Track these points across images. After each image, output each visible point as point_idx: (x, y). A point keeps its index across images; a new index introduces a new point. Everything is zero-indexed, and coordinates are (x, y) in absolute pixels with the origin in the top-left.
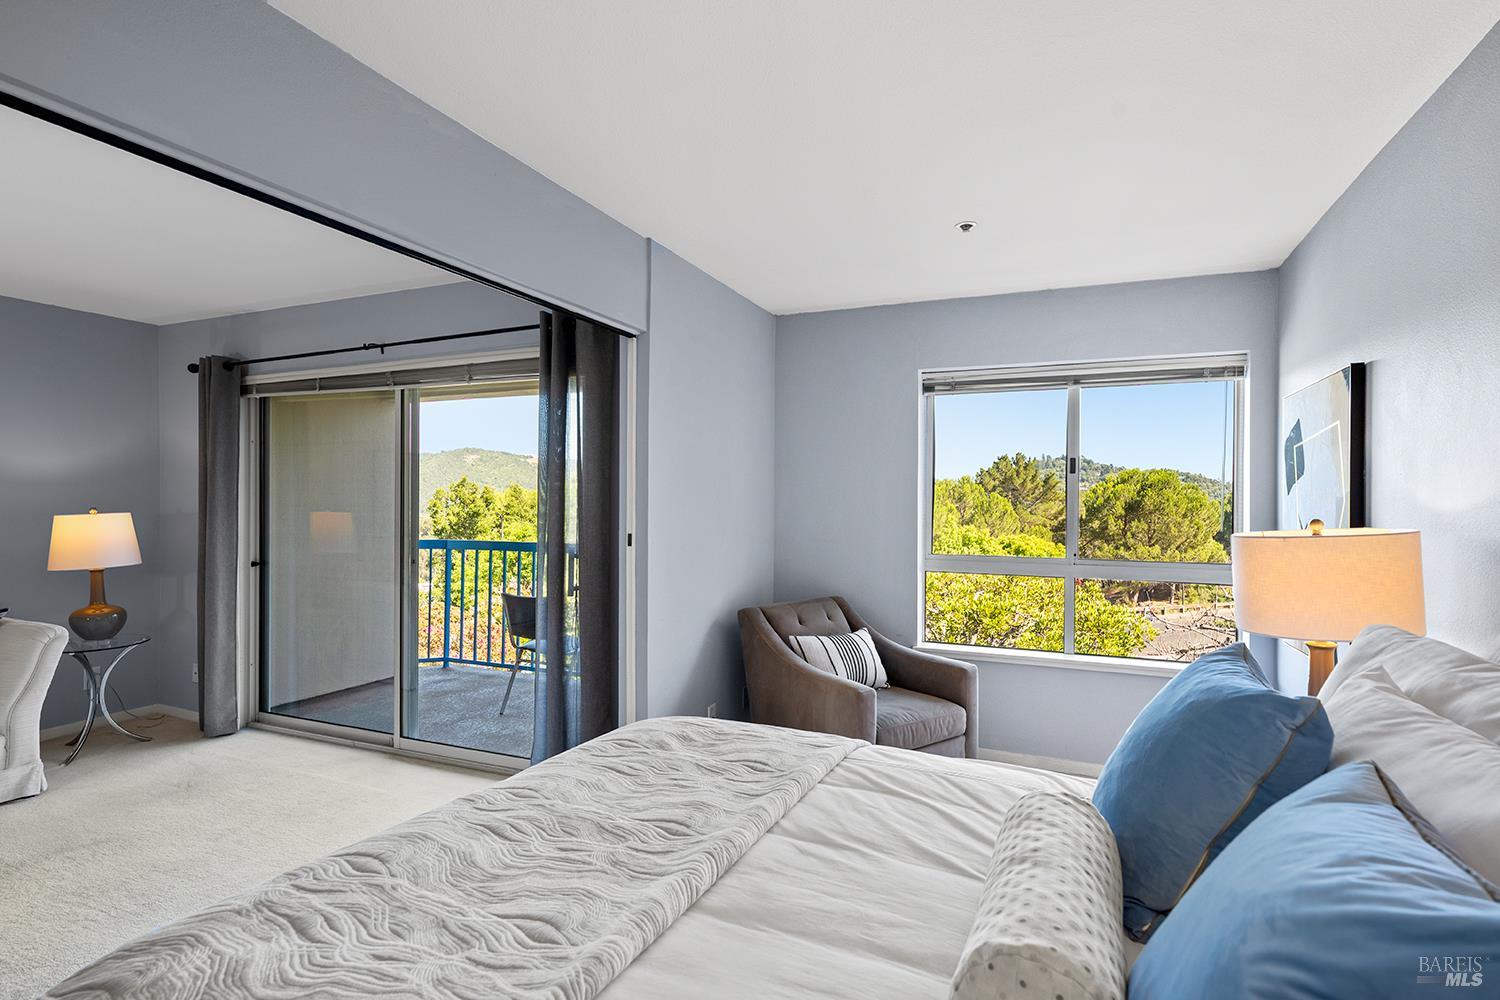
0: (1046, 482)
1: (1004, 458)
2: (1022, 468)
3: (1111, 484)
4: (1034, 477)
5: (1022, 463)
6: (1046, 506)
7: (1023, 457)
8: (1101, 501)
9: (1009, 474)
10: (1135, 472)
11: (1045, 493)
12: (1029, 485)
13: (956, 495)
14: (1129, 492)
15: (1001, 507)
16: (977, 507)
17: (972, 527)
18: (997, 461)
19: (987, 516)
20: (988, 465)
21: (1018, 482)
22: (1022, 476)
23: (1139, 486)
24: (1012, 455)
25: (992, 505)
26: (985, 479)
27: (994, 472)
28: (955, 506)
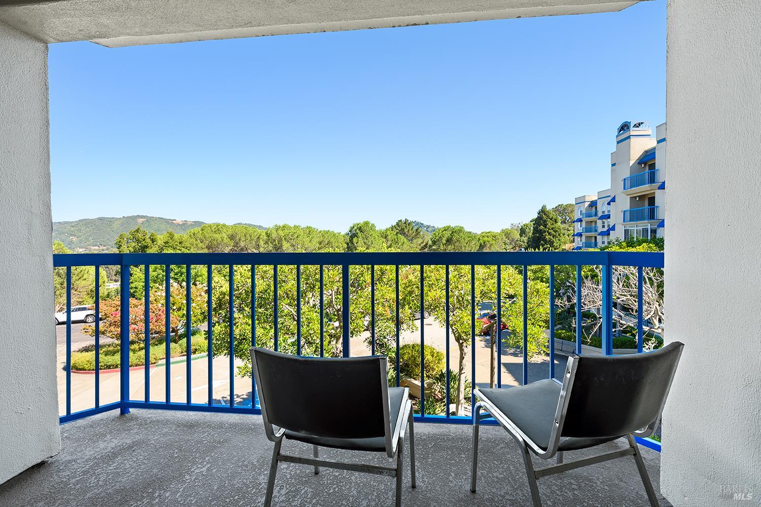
0: (417, 230)
1: (401, 221)
2: (407, 225)
3: (441, 231)
4: (412, 228)
5: (407, 223)
6: (417, 240)
7: (408, 221)
8: (437, 238)
9: (403, 227)
10: (449, 227)
11: (416, 235)
12: (411, 232)
13: (384, 235)
14: (447, 234)
15: (402, 240)
16: (392, 240)
17: (392, 248)
18: (398, 222)
19: (397, 244)
20: (394, 224)
21: (406, 230)
22: (408, 228)
23: (451, 232)
24: (403, 220)
25: (398, 239)
26: (394, 229)
27: (397, 226)
28: (384, 240)
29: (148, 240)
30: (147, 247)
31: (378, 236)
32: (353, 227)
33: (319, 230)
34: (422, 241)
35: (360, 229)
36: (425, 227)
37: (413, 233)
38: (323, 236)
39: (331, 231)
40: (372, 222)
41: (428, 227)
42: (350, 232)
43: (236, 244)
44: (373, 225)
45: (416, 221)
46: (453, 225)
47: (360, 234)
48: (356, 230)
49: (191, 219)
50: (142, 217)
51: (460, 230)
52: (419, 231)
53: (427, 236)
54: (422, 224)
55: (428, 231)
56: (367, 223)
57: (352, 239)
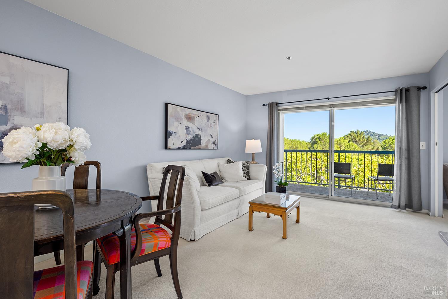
0: (367, 139)
1: (353, 132)
2: (359, 135)
3: (391, 140)
4: (364, 137)
5: (359, 133)
6: (367, 147)
7: (359, 131)
8: (388, 145)
9: (355, 136)
11: (367, 143)
12: (362, 140)
13: (338, 143)
15: (354, 147)
16: (345, 147)
18: (350, 132)
20: (347, 134)
21: (357, 139)
22: (359, 137)
24: (355, 131)
25: (351, 146)
26: (347, 138)
27: (349, 136)
28: (339, 146)
32: (314, 137)
33: (289, 139)
34: (372, 147)
35: (319, 138)
36: (377, 135)
37: (364, 140)
38: (292, 143)
39: (297, 139)
41: (380, 135)
42: (311, 140)
45: (367, 131)
47: (319, 142)
48: (316, 139)
52: (369, 139)
53: (378, 143)
54: (374, 133)
55: (380, 139)
56: (324, 134)
57: (313, 145)
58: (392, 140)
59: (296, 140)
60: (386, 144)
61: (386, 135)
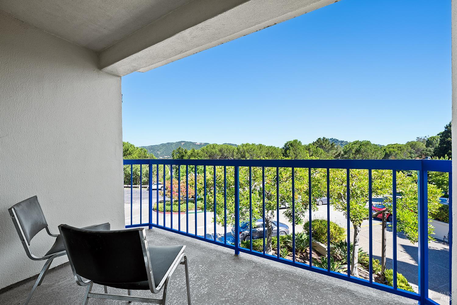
0: (332, 144)
1: (320, 139)
2: (325, 141)
4: (328, 143)
6: (332, 151)
7: (325, 138)
8: (348, 149)
9: (321, 143)
10: (358, 141)
11: (331, 148)
12: (327, 146)
13: (308, 149)
14: (357, 147)
15: (321, 151)
16: (313, 152)
17: (313, 157)
18: (318, 139)
19: (317, 154)
20: (315, 141)
21: (324, 145)
22: (325, 143)
23: (359, 145)
24: (322, 138)
25: (318, 151)
26: (315, 144)
27: (317, 142)
28: (308, 151)
29: (184, 153)
30: (183, 156)
31: (304, 149)
32: (287, 144)
33: (266, 146)
34: (336, 151)
35: (291, 145)
36: (339, 142)
37: (329, 146)
38: (268, 149)
40: (299, 140)
41: (342, 142)
42: (285, 146)
43: (223, 155)
44: (300, 142)
45: (332, 138)
46: (361, 140)
47: (291, 148)
48: (288, 146)
49: (203, 142)
50: (184, 142)
51: (368, 143)
52: (334, 145)
53: (340, 148)
54: (337, 140)
55: (342, 145)
56: (295, 141)
57: (286, 151)
58: (352, 145)
59: (272, 146)
60: (347, 149)
61: (346, 142)
